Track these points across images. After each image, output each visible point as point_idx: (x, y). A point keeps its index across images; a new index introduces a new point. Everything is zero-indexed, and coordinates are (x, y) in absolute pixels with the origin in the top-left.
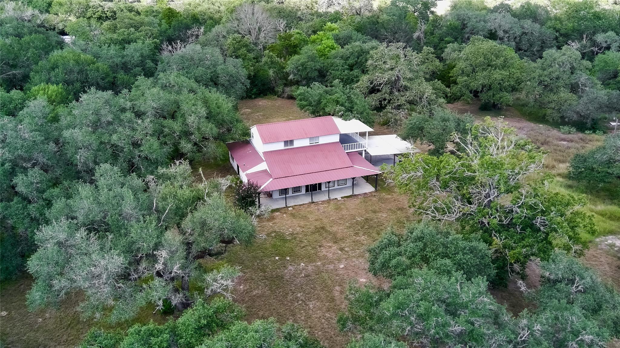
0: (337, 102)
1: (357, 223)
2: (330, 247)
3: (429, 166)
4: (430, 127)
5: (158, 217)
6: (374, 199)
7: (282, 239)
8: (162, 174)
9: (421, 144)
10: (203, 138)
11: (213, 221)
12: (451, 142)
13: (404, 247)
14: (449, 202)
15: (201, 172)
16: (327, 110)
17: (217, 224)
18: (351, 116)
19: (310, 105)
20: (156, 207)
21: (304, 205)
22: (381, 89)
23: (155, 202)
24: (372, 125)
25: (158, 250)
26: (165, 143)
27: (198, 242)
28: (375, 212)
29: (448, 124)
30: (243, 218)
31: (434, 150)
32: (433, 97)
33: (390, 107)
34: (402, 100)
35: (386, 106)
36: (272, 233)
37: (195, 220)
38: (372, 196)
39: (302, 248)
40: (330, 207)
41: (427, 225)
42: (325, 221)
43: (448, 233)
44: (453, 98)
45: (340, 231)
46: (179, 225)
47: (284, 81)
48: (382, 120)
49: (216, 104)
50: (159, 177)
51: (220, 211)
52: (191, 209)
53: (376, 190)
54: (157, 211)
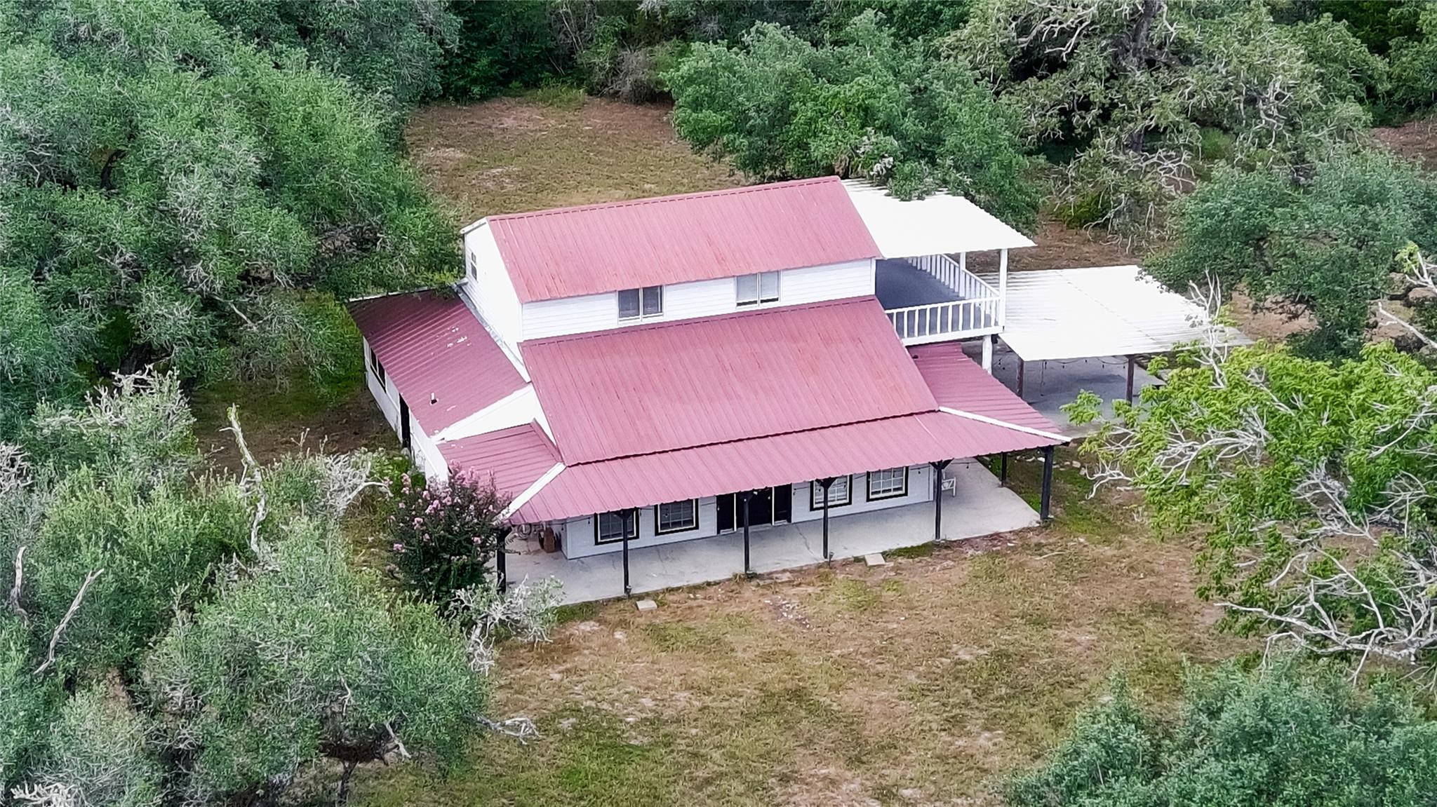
0: (866, 115)
1: (958, 672)
2: (833, 782)
3: (1294, 407)
4: (1295, 228)
5: (35, 634)
6: (1037, 561)
7: (605, 746)
8: (55, 435)
9: (1255, 308)
10: (245, 276)
11: (287, 652)
12: (1393, 298)
13: (1180, 776)
14: (1391, 572)
15: (236, 427)
16: (818, 149)
17: (305, 662)
18: (929, 180)
19: (739, 125)
20: (25, 587)
21: (711, 590)
22: (1070, 55)
23: (19, 564)
24: (1028, 223)
25: (31, 782)
26: (71, 299)
27: (219, 750)
28: (1039, 621)
29: (1378, 214)
30: (426, 641)
31: (1317, 336)
32: (1312, 93)
33: (1112, 140)
34: (1167, 109)
35: (1092, 133)
36: (559, 715)
37: (205, 645)
38: (1026, 547)
39: (699, 789)
40: (832, 597)
41: (1289, 678)
42: (809, 661)
43: (1387, 716)
44: (1401, 102)
45: (877, 708)
46: (128, 673)
47: (621, 22)
48: (1071, 198)
49: (307, 118)
50: (39, 450)
51: (321, 602)
52: (184, 596)
53: (1046, 523)
54: (32, 606)
